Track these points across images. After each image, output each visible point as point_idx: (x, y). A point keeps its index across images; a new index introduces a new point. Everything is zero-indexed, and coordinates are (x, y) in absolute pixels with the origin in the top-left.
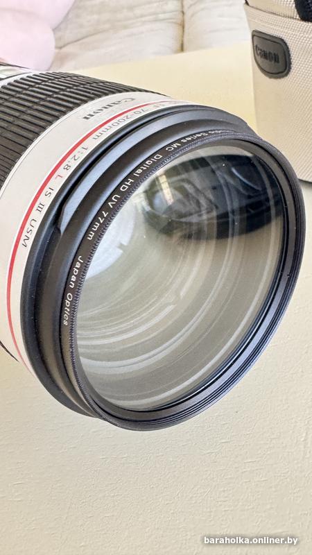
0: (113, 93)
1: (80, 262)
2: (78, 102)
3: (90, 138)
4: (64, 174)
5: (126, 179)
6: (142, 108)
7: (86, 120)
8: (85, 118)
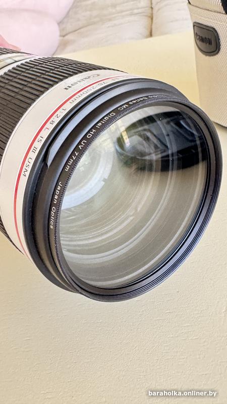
0: (86, 71)
1: (60, 186)
2: (61, 77)
3: (68, 102)
4: (50, 127)
5: (90, 130)
6: (104, 81)
7: (66, 90)
8: (66, 89)
